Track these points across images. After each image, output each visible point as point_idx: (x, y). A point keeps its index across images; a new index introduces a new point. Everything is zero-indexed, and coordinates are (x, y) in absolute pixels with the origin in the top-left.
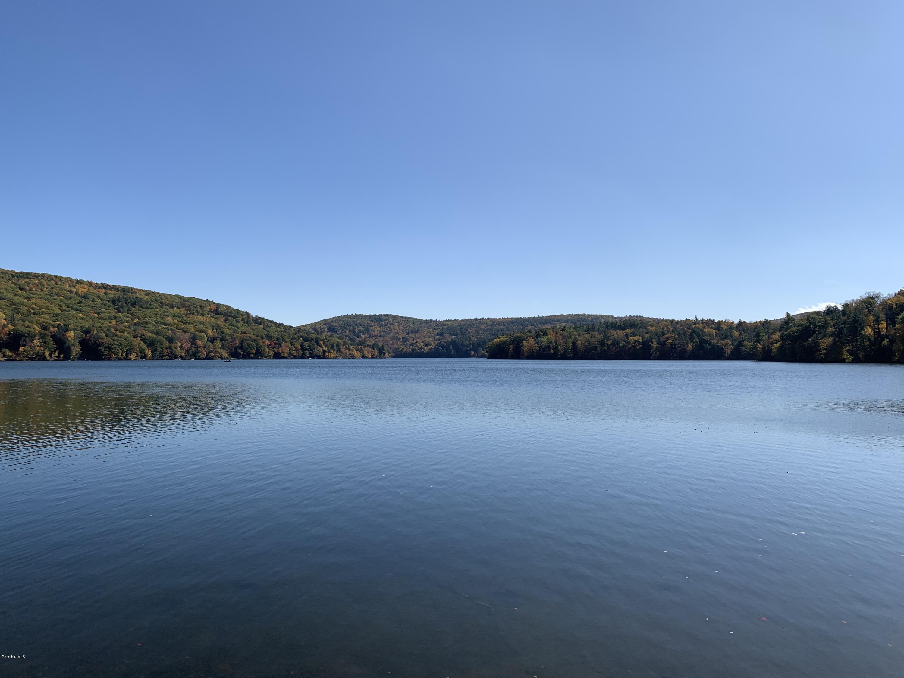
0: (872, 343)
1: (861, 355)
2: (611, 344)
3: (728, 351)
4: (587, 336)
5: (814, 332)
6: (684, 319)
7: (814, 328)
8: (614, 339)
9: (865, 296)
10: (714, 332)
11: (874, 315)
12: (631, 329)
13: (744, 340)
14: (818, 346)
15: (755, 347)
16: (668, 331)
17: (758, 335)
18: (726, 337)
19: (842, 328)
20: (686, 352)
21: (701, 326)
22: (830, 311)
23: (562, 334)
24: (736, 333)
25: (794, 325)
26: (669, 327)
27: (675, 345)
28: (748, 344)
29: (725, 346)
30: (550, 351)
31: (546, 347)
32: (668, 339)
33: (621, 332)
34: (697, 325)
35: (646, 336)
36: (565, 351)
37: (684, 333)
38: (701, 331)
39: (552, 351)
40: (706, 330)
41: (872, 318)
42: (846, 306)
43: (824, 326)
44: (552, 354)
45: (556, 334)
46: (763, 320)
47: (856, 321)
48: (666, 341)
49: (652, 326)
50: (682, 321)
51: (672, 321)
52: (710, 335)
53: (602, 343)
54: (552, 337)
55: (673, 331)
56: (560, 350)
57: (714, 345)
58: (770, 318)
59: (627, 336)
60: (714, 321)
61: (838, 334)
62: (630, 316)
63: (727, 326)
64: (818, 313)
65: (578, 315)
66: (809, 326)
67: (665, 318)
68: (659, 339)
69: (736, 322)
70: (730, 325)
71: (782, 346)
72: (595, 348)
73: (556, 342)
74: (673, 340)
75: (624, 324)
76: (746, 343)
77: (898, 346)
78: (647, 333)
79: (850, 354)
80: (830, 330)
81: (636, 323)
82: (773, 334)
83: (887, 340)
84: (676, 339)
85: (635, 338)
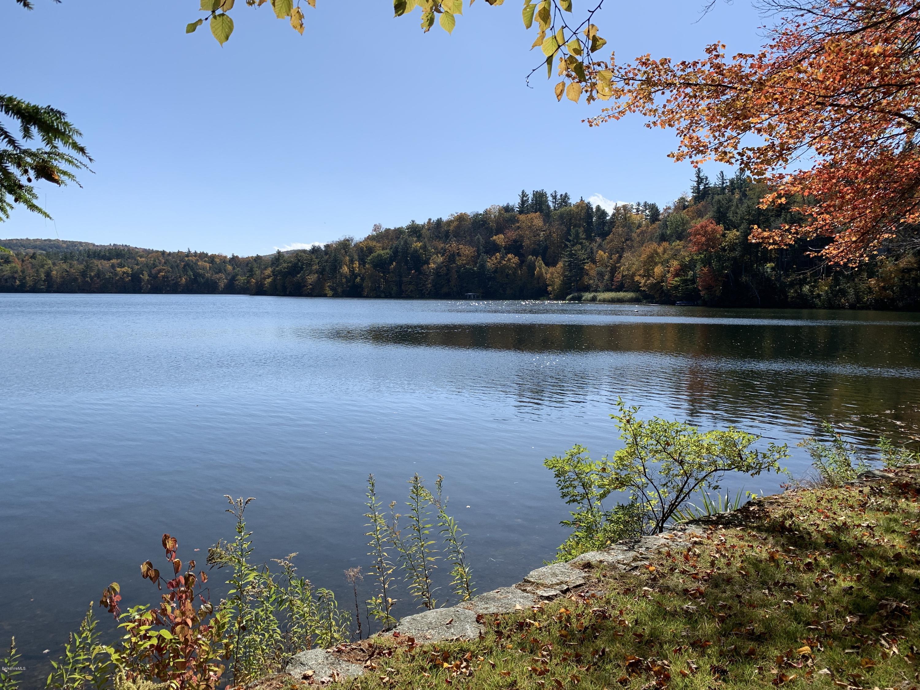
0: (348, 281)
1: (339, 290)
2: (95, 275)
3: (222, 285)
4: (65, 266)
5: (302, 268)
6: (176, 251)
7: (302, 265)
8: (98, 270)
9: (342, 239)
10: (208, 265)
11: (349, 256)
12: (117, 259)
13: (238, 275)
14: (306, 282)
15: (248, 282)
16: (160, 263)
17: (251, 270)
18: (220, 271)
19: (325, 266)
20: (180, 285)
21: (194, 259)
22: (315, 250)
23: (31, 263)
24: (229, 268)
25: (285, 261)
26: (160, 258)
27: (167, 278)
28: (241, 279)
29: (219, 280)
30: (15, 282)
31: (9, 278)
32: (160, 271)
33: (106, 262)
34: (190, 258)
35: (136, 267)
36: (36, 282)
37: (177, 266)
38: (195, 264)
39: (18, 282)
40: (200, 263)
41: (348, 258)
42: (327, 246)
43: (310, 264)
44: (18, 286)
45: (23, 261)
46: (255, 255)
47: (335, 260)
48: (159, 273)
49: (141, 257)
50: (174, 253)
51: (163, 253)
52: (204, 268)
53: (84, 274)
54: (17, 265)
55: (165, 263)
56: (29, 281)
57: (208, 279)
58: (261, 254)
59: (113, 266)
60: (207, 254)
61: (321, 272)
62: (114, 245)
63: (221, 260)
64: (304, 251)
65: (50, 240)
66: (297, 263)
67: (154, 249)
68: (151, 272)
69: (229, 256)
70: (223, 260)
71: (274, 280)
72: (75, 279)
73: (23, 272)
74: (166, 272)
75: (109, 253)
76: (239, 277)
77: (368, 284)
78: (137, 264)
79: (331, 290)
80: (315, 267)
81: (123, 252)
82: (265, 269)
83: (359, 278)
84: (169, 272)
85: (124, 270)
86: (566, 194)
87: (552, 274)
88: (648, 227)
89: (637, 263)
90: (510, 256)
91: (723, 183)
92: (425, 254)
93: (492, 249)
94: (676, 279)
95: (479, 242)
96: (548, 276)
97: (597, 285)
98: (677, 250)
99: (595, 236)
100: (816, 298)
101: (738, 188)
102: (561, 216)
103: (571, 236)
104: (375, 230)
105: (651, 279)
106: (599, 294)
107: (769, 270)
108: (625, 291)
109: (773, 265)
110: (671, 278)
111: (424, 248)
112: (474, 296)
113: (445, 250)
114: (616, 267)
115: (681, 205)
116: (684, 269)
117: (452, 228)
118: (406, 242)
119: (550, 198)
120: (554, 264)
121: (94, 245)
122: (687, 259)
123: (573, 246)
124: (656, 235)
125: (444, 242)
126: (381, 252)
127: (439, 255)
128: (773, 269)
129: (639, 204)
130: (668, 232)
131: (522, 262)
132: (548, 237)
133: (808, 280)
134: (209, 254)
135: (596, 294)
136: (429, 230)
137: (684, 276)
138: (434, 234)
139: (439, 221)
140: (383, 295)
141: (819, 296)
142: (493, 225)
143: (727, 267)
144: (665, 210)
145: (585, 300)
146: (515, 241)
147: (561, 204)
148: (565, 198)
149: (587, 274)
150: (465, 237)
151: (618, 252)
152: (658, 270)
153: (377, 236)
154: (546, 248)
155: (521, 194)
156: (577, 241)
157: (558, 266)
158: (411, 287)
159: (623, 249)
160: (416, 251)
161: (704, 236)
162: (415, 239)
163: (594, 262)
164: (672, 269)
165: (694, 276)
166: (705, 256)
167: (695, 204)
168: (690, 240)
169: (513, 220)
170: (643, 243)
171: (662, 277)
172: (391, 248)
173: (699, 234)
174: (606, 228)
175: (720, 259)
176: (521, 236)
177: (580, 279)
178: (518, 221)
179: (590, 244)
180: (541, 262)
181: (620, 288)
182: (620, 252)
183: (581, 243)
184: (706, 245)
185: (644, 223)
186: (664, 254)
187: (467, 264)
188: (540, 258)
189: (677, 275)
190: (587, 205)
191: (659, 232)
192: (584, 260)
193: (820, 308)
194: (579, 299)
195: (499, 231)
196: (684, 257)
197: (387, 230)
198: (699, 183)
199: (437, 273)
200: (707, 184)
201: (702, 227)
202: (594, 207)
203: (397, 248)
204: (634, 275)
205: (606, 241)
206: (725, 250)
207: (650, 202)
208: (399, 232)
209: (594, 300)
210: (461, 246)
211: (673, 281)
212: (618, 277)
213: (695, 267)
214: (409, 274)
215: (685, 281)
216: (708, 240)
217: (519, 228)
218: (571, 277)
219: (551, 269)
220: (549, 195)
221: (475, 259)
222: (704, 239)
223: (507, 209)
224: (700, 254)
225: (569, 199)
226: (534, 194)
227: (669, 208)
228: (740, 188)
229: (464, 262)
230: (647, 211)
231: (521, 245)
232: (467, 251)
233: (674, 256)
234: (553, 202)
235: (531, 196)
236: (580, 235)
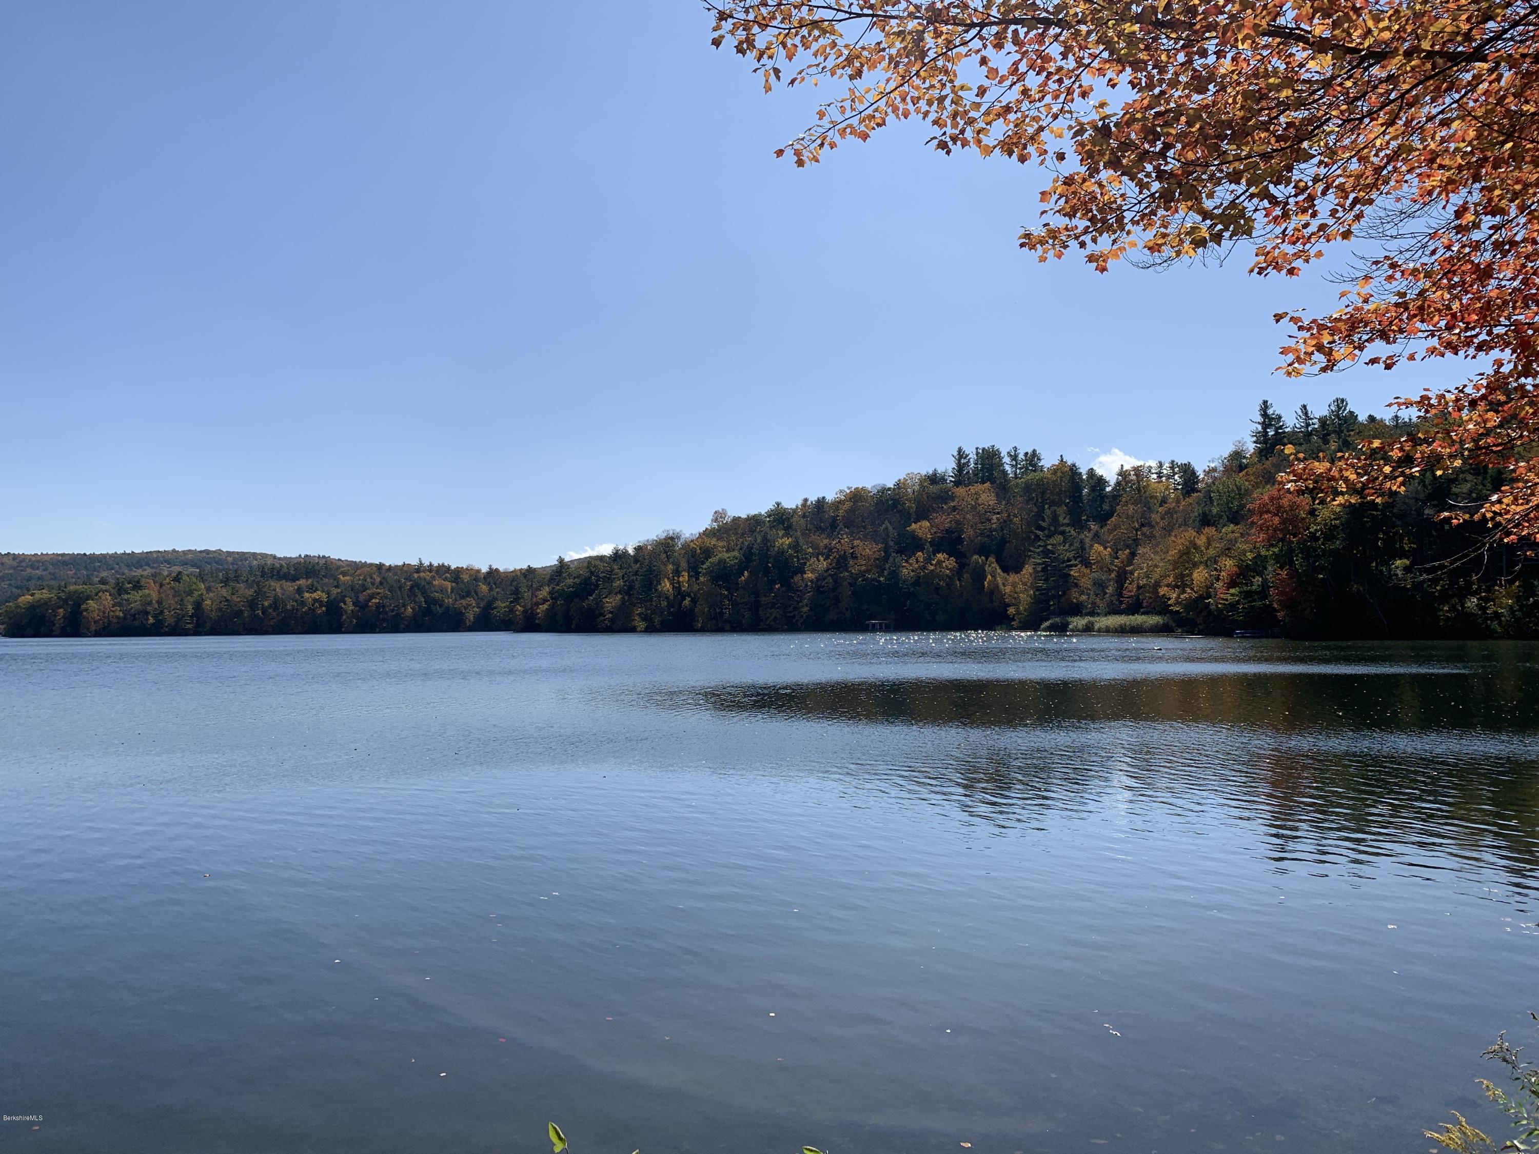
0: (670, 605)
1: (657, 619)
2: (271, 605)
3: (470, 616)
4: (224, 592)
5: (597, 586)
6: (400, 563)
7: (597, 580)
8: (276, 596)
9: (663, 536)
10: (449, 585)
11: (673, 564)
12: (307, 578)
13: (496, 599)
14: (602, 607)
15: (512, 611)
16: (373, 584)
17: (516, 592)
18: (468, 594)
19: (633, 581)
20: (402, 618)
21: (428, 575)
22: (618, 556)
23: (172, 588)
24: (484, 588)
25: (570, 575)
26: (375, 576)
27: (384, 607)
28: (502, 606)
29: (465, 608)
30: (147, 619)
31: (139, 612)
32: (372, 597)
33: (289, 584)
34: (422, 574)
35: (335, 591)
36: (179, 619)
37: (400, 588)
38: (428, 583)
39: (151, 620)
40: (436, 583)
41: (670, 567)
42: (638, 549)
43: (609, 579)
44: (151, 625)
45: (161, 585)
46: (525, 567)
47: (650, 571)
48: (370, 600)
49: (345, 574)
50: (396, 566)
51: (380, 567)
52: (442, 590)
53: (252, 604)
54: (152, 593)
55: (381, 583)
56: (169, 617)
57: (448, 608)
58: (535, 565)
59: (299, 591)
60: (449, 567)
61: (628, 591)
62: (306, 556)
63: (471, 575)
64: (601, 558)
65: (207, 552)
66: (589, 578)
67: (369, 562)
68: (357, 597)
69: (485, 569)
70: (475, 575)
71: (552, 607)
72: (239, 613)
73: (160, 602)
74: (381, 598)
75: (296, 570)
76: (498, 603)
77: (702, 608)
78: (337, 587)
79: (643, 620)
80: (618, 583)
81: (316, 568)
82: (538, 589)
83: (688, 599)
84: (386, 598)
85: (315, 595)
86: (1034, 451)
87: (1014, 585)
88: (1178, 502)
89: (1161, 564)
90: (940, 556)
91: (1308, 425)
92: (797, 557)
93: (912, 544)
94: (1232, 591)
95: (887, 535)
96: (1008, 589)
97: (1094, 603)
98: (1231, 540)
99: (1088, 520)
100: (1491, 619)
101: (1335, 432)
102: (1027, 488)
103: (1044, 521)
104: (716, 520)
105: (1189, 590)
106: (1097, 619)
107: (1400, 573)
108: (1144, 613)
109: (1408, 562)
110: (1223, 590)
111: (796, 546)
112: (881, 624)
113: (830, 550)
114: (1125, 572)
115: (1235, 463)
116: (1244, 573)
117: (841, 513)
118: (765, 538)
119: (1007, 460)
120: (1018, 569)
121: (274, 557)
122: (1250, 556)
123: (1049, 536)
124: (1193, 515)
125: (828, 536)
126: (725, 555)
127: (821, 558)
128: (1407, 569)
129: (1161, 465)
130: (1215, 510)
131: (962, 566)
132: (1006, 523)
133: (1475, 587)
134: (453, 567)
135: (1091, 619)
136: (804, 516)
137: (1246, 585)
138: (812, 523)
139: (821, 503)
140: (728, 627)
141: (1497, 615)
142: (911, 506)
143: (1321, 569)
144: (1207, 473)
145: (1072, 631)
146: (949, 531)
147: (1027, 469)
148: (1033, 458)
149: (1077, 585)
150: (864, 527)
151: (1128, 546)
152: (1199, 575)
153: (719, 529)
154: (1003, 542)
155: (956, 454)
156: (1055, 528)
157: (1024, 571)
158: (775, 613)
159: (1136, 541)
160: (782, 552)
161: (1276, 515)
162: (781, 533)
163: (1087, 564)
164: (1223, 573)
165: (1265, 585)
166: (1281, 550)
167: (1259, 461)
168: (1253, 522)
169: (945, 497)
170: (1171, 531)
171: (1208, 587)
172: (741, 549)
173: (1268, 512)
174: (1106, 507)
175: (1308, 553)
176: (958, 523)
177: (1064, 594)
178: (952, 498)
179: (1079, 533)
180: (995, 565)
181: (1135, 608)
182: (1133, 545)
183: (1063, 533)
184: (1281, 530)
185: (1172, 496)
186: (1207, 548)
187: (868, 571)
188: (992, 559)
189: (1232, 584)
190: (1071, 470)
191: (1197, 511)
192: (1069, 560)
193: (1501, 638)
194: (1061, 629)
195: (922, 514)
196: (1244, 553)
197: (736, 520)
198: (1265, 426)
199: (818, 585)
200: (1281, 427)
201: (1272, 499)
202: (1084, 470)
203: (750, 548)
204: (1157, 585)
205: (1105, 529)
206: (1318, 539)
207: (1180, 461)
208: (754, 522)
209: (1088, 629)
210: (856, 542)
211: (1225, 595)
212: (1130, 589)
213: (1266, 569)
214: (771, 590)
215: (1248, 595)
216: (1283, 522)
217: (954, 509)
218: (1048, 590)
219: (1013, 578)
220: (1004, 453)
221: (880, 564)
222: (1276, 520)
223: (934, 479)
224: (1272, 545)
225: (1039, 459)
226: (977, 453)
227: (1214, 470)
228: (1339, 432)
229: (863, 568)
230: (1176, 477)
231: (960, 536)
232: (868, 549)
233: (1227, 551)
234: (1012, 466)
235: (973, 457)
236: (1061, 519)
